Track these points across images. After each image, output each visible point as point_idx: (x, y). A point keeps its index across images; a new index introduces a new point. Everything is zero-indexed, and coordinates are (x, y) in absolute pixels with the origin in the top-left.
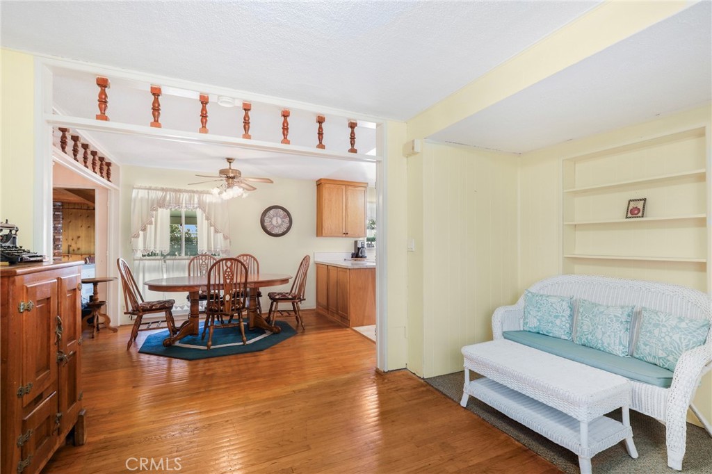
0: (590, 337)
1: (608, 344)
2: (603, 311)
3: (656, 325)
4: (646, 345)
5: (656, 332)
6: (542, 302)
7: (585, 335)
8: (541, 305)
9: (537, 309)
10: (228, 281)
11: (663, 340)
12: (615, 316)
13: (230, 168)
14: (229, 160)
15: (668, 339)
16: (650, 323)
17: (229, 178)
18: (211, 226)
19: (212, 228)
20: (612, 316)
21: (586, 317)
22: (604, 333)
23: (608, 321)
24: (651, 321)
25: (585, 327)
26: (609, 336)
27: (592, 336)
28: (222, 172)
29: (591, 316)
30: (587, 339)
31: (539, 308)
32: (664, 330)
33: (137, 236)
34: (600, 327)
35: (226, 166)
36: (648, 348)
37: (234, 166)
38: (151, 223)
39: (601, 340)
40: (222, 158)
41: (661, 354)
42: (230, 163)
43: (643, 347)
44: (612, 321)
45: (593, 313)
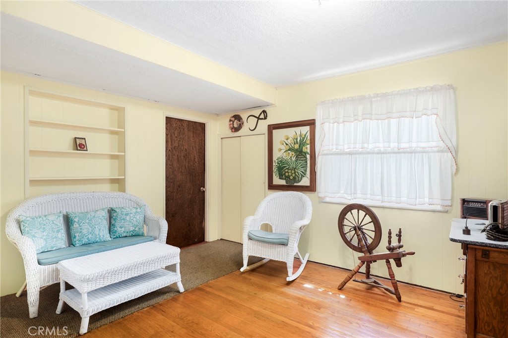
0: (90, 236)
1: (103, 236)
2: (95, 216)
3: (127, 215)
4: (121, 228)
5: (128, 218)
6: (44, 222)
7: (86, 236)
8: (45, 225)
9: (42, 230)
11: (132, 221)
12: (103, 216)
15: (135, 219)
16: (123, 214)
20: (101, 217)
21: (84, 223)
22: (100, 230)
23: (100, 221)
24: (123, 213)
25: (85, 231)
26: (103, 230)
27: (92, 235)
29: (87, 221)
30: (88, 239)
31: (44, 228)
32: (132, 215)
34: (96, 226)
36: (123, 229)
39: (99, 235)
41: (132, 229)
43: (120, 229)
44: (102, 220)
45: (88, 219)
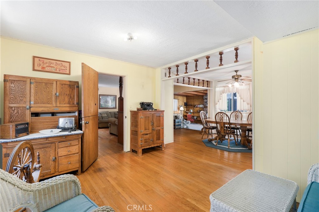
10: (222, 121)
13: (237, 75)
14: (236, 71)
17: (236, 79)
18: (242, 99)
19: (242, 100)
28: (233, 77)
33: (217, 104)
35: (235, 74)
37: (238, 73)
38: (221, 99)
40: (233, 71)
42: (237, 72)
